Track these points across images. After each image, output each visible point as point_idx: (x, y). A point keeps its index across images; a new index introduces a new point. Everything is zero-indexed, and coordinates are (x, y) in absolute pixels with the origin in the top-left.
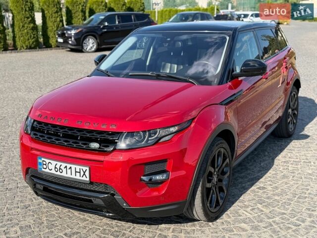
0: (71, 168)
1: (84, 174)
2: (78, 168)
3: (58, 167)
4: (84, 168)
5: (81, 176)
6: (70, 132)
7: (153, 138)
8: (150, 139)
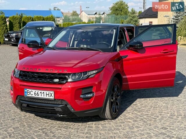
0: (44, 93)
1: (51, 95)
2: (48, 92)
3: (36, 93)
4: (51, 92)
5: (50, 96)
6: (42, 75)
7: (86, 76)
8: (84, 76)
